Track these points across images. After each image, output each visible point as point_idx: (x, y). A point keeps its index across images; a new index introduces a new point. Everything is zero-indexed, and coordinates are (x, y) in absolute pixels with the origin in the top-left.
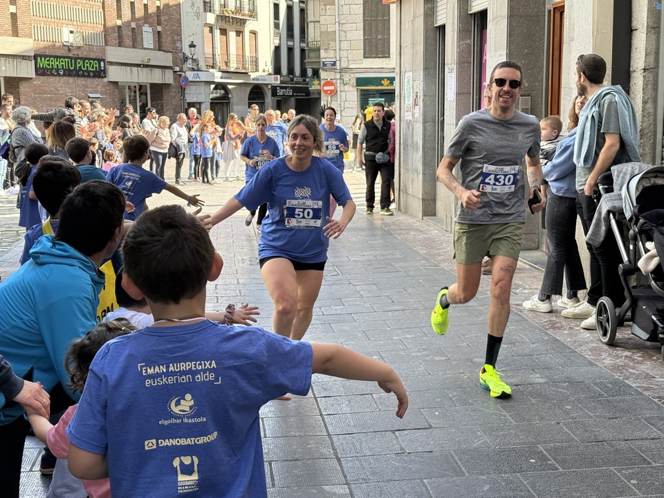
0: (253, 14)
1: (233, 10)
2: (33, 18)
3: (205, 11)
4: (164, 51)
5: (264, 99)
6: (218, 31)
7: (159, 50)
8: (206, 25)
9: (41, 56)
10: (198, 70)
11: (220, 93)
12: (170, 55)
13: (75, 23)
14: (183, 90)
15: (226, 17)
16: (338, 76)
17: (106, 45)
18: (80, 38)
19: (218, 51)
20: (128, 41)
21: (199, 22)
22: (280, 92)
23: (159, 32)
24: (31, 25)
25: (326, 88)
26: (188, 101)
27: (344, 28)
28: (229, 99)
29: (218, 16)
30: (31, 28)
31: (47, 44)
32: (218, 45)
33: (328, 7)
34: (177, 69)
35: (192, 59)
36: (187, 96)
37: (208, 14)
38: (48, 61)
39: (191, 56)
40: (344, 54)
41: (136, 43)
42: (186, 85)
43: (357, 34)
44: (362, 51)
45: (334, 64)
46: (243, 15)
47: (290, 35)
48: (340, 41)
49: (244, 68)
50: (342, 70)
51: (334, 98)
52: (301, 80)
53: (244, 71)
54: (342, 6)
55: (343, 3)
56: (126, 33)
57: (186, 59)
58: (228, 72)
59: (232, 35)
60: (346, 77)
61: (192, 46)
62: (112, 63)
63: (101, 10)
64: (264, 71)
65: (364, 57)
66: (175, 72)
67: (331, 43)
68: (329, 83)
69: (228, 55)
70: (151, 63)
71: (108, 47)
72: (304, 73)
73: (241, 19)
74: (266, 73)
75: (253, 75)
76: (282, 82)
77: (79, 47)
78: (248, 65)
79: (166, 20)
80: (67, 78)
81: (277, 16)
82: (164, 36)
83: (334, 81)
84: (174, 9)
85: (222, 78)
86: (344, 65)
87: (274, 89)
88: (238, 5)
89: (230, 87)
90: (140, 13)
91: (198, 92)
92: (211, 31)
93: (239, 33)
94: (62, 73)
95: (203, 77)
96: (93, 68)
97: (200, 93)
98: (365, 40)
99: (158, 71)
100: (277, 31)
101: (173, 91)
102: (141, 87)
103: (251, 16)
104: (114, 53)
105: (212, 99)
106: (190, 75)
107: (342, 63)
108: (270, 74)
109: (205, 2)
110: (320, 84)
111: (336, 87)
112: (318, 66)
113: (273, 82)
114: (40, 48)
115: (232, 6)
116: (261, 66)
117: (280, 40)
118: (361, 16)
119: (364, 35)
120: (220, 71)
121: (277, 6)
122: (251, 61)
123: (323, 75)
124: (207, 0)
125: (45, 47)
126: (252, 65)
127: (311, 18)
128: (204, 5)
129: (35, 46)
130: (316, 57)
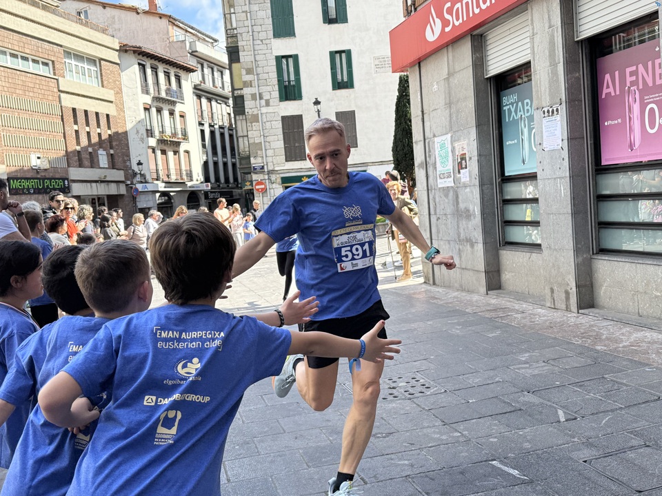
0: (185, 136)
1: (170, 135)
2: (5, 148)
3: (148, 136)
4: (117, 169)
5: (199, 202)
6: (160, 152)
7: (113, 168)
8: (149, 147)
9: (13, 179)
10: (146, 182)
11: (163, 199)
12: (122, 173)
13: (41, 150)
14: (134, 199)
15: (165, 140)
16: (266, 177)
17: (69, 166)
18: (47, 162)
19: (160, 167)
20: (87, 163)
21: (144, 145)
22: (211, 196)
23: (112, 154)
24: (3, 153)
25: (257, 187)
26: (139, 207)
27: (268, 139)
28: (172, 203)
29: (158, 140)
30: (3, 156)
31: (17, 168)
32: (160, 162)
33: (253, 124)
34: (129, 182)
35: (140, 174)
36: (138, 204)
37: (150, 139)
38: (20, 182)
39: (139, 172)
40: (270, 159)
41: (93, 163)
42: (137, 195)
43: (278, 143)
44: (284, 156)
45: (263, 168)
46: (178, 139)
47: (215, 153)
48: (266, 150)
49: (182, 179)
50: (270, 172)
51: (265, 195)
52: (225, 186)
53: (182, 181)
54: (265, 123)
55: (265, 120)
56: (85, 156)
57: (135, 174)
58: (170, 183)
59: (170, 154)
60: (273, 177)
61: (140, 163)
62: (74, 181)
63: (63, 139)
64: (197, 180)
65: (286, 161)
66: (127, 185)
67: (259, 152)
68: (259, 183)
69: (168, 169)
70: (107, 179)
71: (71, 169)
72: (236, 179)
73: (176, 142)
74: (199, 182)
75: (189, 184)
76: (212, 188)
77: (46, 170)
78: (185, 177)
79: (117, 145)
80: (37, 195)
81: (203, 139)
82: (116, 157)
83: (264, 181)
84: (122, 137)
85: (165, 187)
86: (270, 168)
87: (206, 194)
88: (173, 132)
89: (172, 194)
90: (95, 139)
91: (147, 199)
92: (154, 151)
93: (176, 152)
94: (32, 191)
95: (150, 187)
96: (58, 185)
97: (149, 200)
98: (285, 148)
99: (113, 186)
100: (205, 150)
101: (127, 200)
102: (99, 199)
103: (184, 139)
104: (75, 173)
105: (158, 204)
106: (140, 187)
107: (269, 166)
108: (202, 183)
109: (147, 130)
110: (252, 185)
111: (266, 186)
112: (249, 170)
113: (205, 188)
114: (12, 172)
115: (168, 132)
116: (195, 177)
117: (207, 156)
118: (281, 129)
119: (285, 143)
120: (163, 182)
121: (202, 132)
122: (187, 174)
123: (255, 177)
124: (149, 128)
125: (16, 171)
126: (187, 176)
127: (240, 134)
128: (147, 133)
129: (8, 171)
130: (247, 164)
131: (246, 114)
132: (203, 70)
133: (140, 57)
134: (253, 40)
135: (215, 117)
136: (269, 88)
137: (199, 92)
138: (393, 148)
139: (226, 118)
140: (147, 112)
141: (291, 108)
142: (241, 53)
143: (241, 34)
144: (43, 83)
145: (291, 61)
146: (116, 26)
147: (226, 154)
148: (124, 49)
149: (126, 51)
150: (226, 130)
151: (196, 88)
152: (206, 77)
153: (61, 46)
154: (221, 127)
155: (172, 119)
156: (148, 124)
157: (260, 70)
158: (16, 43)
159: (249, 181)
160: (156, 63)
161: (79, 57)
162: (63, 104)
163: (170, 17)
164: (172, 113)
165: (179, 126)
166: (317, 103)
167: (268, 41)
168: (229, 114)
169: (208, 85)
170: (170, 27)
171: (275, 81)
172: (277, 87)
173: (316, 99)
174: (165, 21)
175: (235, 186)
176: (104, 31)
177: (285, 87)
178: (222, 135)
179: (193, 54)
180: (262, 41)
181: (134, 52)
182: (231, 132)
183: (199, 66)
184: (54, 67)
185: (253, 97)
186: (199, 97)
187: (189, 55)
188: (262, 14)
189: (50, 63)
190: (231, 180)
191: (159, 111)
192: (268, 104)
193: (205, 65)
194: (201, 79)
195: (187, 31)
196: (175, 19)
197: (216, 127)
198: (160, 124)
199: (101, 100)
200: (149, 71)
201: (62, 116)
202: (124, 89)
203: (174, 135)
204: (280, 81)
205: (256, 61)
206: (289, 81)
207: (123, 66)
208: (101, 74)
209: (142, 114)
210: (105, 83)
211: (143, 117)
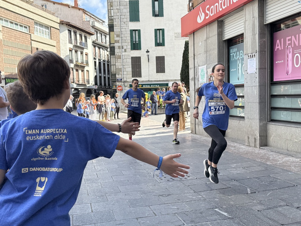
0: (87, 64)
1: (80, 63)
2: (5, 64)
3: (70, 63)
6: (75, 70)
9: (7, 78)
11: (75, 92)
15: (78, 65)
16: (123, 84)
19: (75, 77)
22: (97, 91)
24: (3, 66)
25: (118, 88)
27: (125, 67)
29: (75, 65)
30: (3, 68)
31: (9, 73)
32: (75, 75)
33: (118, 60)
38: (10, 80)
40: (125, 76)
43: (129, 69)
44: (131, 75)
45: (121, 79)
46: (84, 65)
47: (100, 72)
48: (123, 72)
49: (85, 83)
50: (124, 82)
51: (122, 92)
52: (104, 87)
54: (124, 59)
55: (124, 58)
58: (79, 84)
59: (80, 71)
60: (126, 84)
64: (91, 84)
65: (132, 77)
67: (120, 72)
68: (119, 86)
69: (78, 78)
72: (109, 85)
73: (83, 66)
74: (92, 85)
75: (88, 85)
76: (98, 88)
78: (86, 82)
81: (95, 65)
83: (121, 86)
85: (77, 86)
86: (125, 80)
87: (95, 90)
88: (82, 61)
89: (79, 89)
92: (73, 70)
93: (82, 71)
98: (132, 71)
100: (96, 70)
103: (87, 65)
108: (93, 85)
109: (70, 60)
110: (116, 87)
111: (122, 88)
112: (115, 80)
113: (95, 88)
114: (7, 75)
115: (80, 61)
116: (91, 82)
117: (97, 73)
118: (131, 63)
119: (132, 69)
120: (76, 84)
121: (95, 62)
122: (87, 81)
123: (118, 83)
124: (71, 59)
125: (9, 75)
126: (87, 82)
127: (112, 64)
128: (70, 61)
129: (5, 75)
130: (114, 77)
131: (115, 55)
132: (97, 35)
133: (69, 27)
134: (121, 22)
135: (101, 56)
136: (126, 44)
137: (95, 44)
138: (181, 73)
139: (106, 56)
140: (71, 52)
141: (136, 53)
142: (114, 28)
143: (115, 19)
144: (24, 36)
145: (137, 32)
146: (59, 13)
147: (105, 73)
148: (62, 23)
149: (63, 24)
150: (106, 62)
151: (93, 42)
152: (98, 38)
153: (33, 20)
154: (104, 61)
155: (82, 56)
156: (71, 57)
157: (123, 36)
158: (13, 17)
159: (115, 85)
160: (76, 30)
161: (41, 25)
162: (33, 46)
163: (84, 10)
164: (82, 53)
165: (85, 59)
166: (148, 52)
167: (127, 23)
168: (108, 55)
169: (99, 41)
170: (83, 14)
171: (129, 41)
172: (130, 44)
173: (147, 50)
174: (81, 12)
175: (108, 87)
176: (53, 14)
177: (134, 44)
178: (104, 64)
179: (93, 27)
180: (124, 22)
181: (66, 24)
182: (108, 63)
183: (96, 33)
184: (29, 29)
185: (119, 47)
186: (95, 46)
187: (91, 27)
188: (125, 11)
189: (28, 27)
190: (107, 85)
191: (76, 52)
192: (125, 51)
193: (98, 32)
194: (96, 38)
195: (91, 17)
196: (86, 11)
197: (102, 60)
198: (76, 58)
199: (50, 45)
200: (72, 33)
201: (32, 51)
202: (61, 41)
203: (82, 63)
204: (132, 41)
205: (121, 31)
206: (136, 41)
207: (61, 30)
208: (51, 33)
209: (68, 53)
210: (52, 37)
211: (69, 54)
